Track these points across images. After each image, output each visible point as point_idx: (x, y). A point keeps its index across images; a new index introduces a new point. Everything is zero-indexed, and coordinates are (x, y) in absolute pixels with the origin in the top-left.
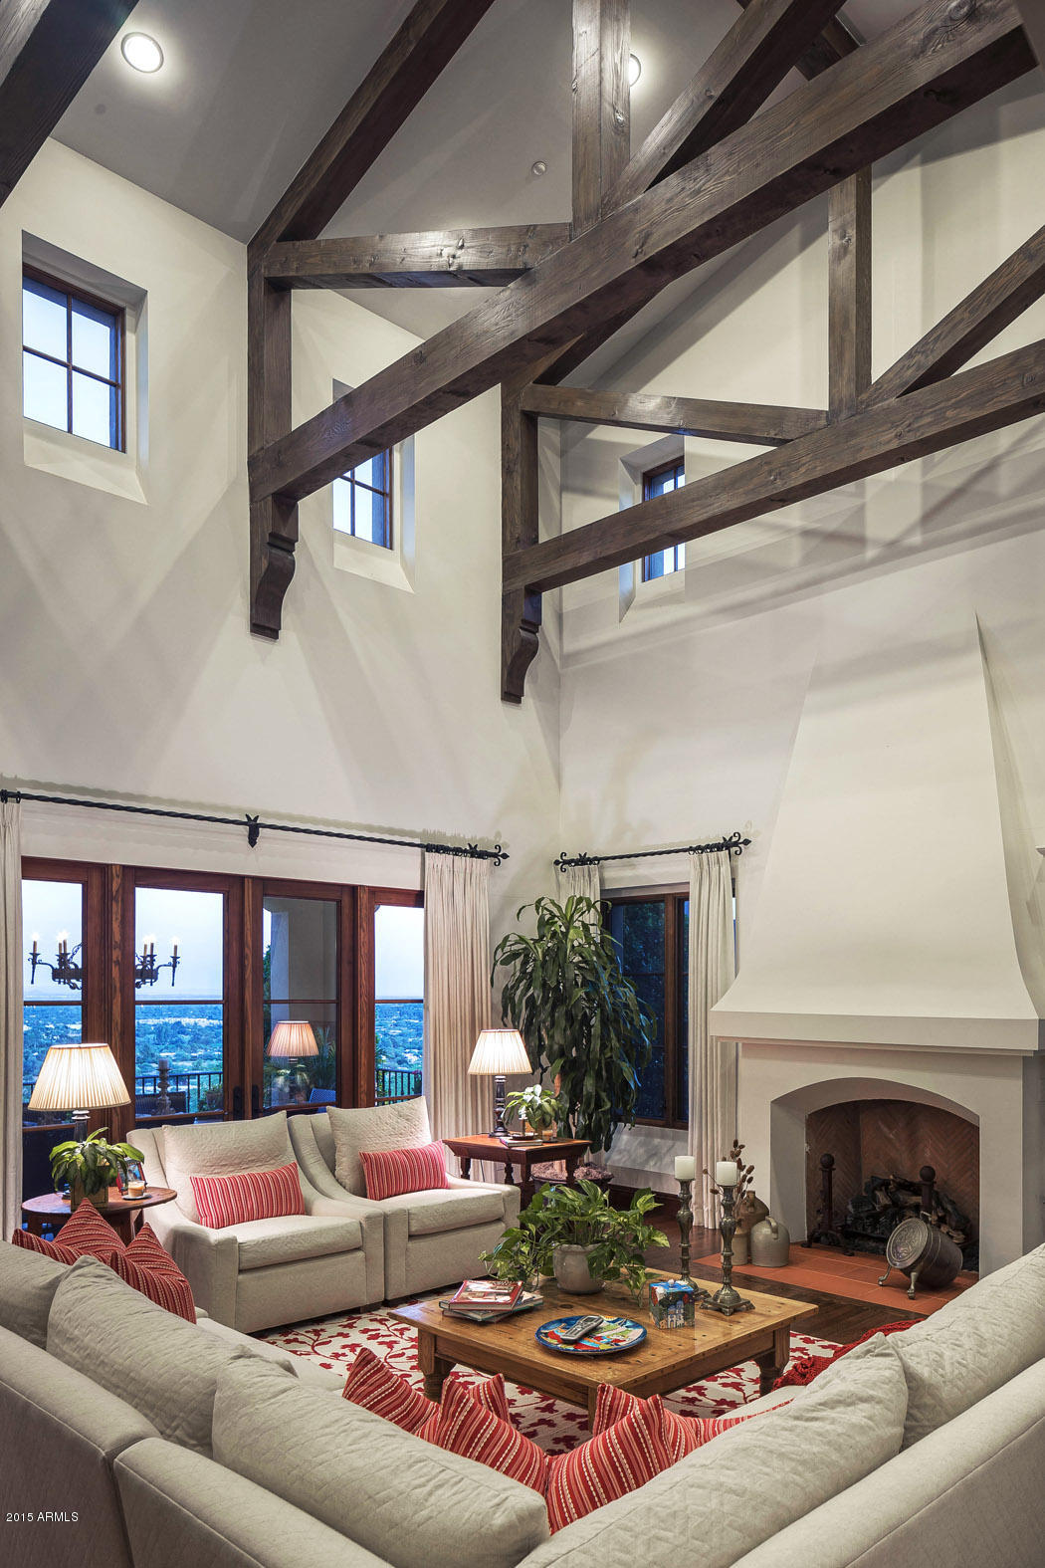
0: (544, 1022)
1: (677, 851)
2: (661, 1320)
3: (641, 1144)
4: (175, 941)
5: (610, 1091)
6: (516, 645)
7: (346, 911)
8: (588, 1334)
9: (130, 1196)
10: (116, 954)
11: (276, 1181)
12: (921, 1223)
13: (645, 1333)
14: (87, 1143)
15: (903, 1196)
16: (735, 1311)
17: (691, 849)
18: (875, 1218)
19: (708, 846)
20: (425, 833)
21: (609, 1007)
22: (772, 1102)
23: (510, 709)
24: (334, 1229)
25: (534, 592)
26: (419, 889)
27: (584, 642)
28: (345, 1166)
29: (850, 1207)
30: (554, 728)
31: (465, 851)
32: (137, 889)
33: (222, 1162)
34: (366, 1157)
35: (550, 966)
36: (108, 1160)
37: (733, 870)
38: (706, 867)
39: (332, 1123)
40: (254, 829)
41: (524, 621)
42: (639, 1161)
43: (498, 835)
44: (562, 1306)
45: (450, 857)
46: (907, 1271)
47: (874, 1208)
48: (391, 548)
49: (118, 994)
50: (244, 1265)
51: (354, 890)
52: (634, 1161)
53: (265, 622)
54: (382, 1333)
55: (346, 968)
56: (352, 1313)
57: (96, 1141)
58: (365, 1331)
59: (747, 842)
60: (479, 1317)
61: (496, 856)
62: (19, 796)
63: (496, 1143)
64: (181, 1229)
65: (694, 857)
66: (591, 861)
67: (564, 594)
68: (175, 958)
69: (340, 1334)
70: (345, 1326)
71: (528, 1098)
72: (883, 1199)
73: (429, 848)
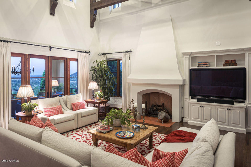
0: (99, 80)
1: (120, 53)
2: (135, 131)
3: (113, 100)
4: (33, 67)
5: (110, 92)
6: (93, 18)
7: (65, 62)
8: (124, 135)
9: (35, 112)
10: (27, 69)
11: (58, 108)
12: (163, 112)
13: (134, 134)
14: (28, 103)
15: (158, 107)
16: (146, 129)
17: (122, 52)
18: (153, 111)
19: (125, 52)
20: (78, 49)
21: (110, 78)
22: (137, 93)
23: (92, 29)
24: (70, 116)
25: (96, 9)
26: (77, 58)
27: (104, 18)
28: (69, 105)
29: (149, 109)
30: (98, 32)
31: (85, 52)
32: (31, 58)
33: (49, 105)
34: (72, 104)
35: (100, 71)
36: (33, 106)
37: (130, 56)
38: (125, 55)
39: (66, 98)
40: (51, 48)
41: (94, 14)
42: (113, 102)
43: (90, 50)
44: (116, 129)
45: (82, 53)
46: (161, 120)
47: (153, 109)
48: (72, 1)
49: (28, 77)
50: (55, 123)
51: (67, 59)
52: (112, 102)
53: (52, 13)
54: (79, 134)
55: (65, 72)
56: (72, 130)
57: (30, 103)
58: (76, 133)
59: (132, 51)
60: (104, 132)
61: (90, 53)
62: (10, 42)
63: (93, 101)
64: (43, 117)
65: (123, 53)
66: (105, 54)
67: (100, 10)
68: (33, 70)
69: (71, 134)
70: (72, 133)
71: (98, 93)
72: (155, 108)
73: (79, 52)
